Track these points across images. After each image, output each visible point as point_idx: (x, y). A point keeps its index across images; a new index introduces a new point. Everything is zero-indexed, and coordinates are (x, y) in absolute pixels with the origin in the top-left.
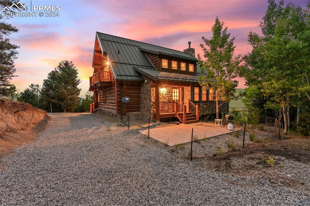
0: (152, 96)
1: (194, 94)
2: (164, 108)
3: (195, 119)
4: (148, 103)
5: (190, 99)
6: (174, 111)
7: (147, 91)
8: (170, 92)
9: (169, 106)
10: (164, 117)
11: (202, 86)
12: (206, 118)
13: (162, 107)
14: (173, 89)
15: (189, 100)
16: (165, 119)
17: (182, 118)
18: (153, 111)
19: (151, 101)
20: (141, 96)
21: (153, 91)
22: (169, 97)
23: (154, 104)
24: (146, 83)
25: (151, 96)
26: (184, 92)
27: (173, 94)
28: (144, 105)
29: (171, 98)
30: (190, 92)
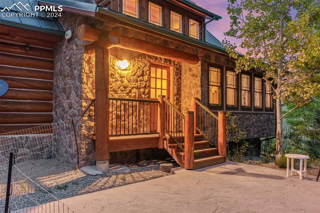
0: (85, 80)
1: (209, 85)
2: (125, 121)
3: (216, 153)
4: (73, 101)
5: (200, 98)
6: (153, 132)
7: (70, 65)
8: (143, 75)
9: (140, 115)
10: (125, 149)
11: (236, 57)
12: (239, 150)
13: (118, 117)
14: (153, 69)
15: (197, 99)
16: (126, 153)
17: (179, 150)
18: (89, 129)
19: (81, 97)
20: (55, 83)
21: (89, 62)
22: (142, 90)
23: (91, 105)
24: (70, 40)
25: (81, 82)
26: (180, 78)
27: (153, 80)
28: (64, 110)
29: (147, 91)
30: (199, 78)
